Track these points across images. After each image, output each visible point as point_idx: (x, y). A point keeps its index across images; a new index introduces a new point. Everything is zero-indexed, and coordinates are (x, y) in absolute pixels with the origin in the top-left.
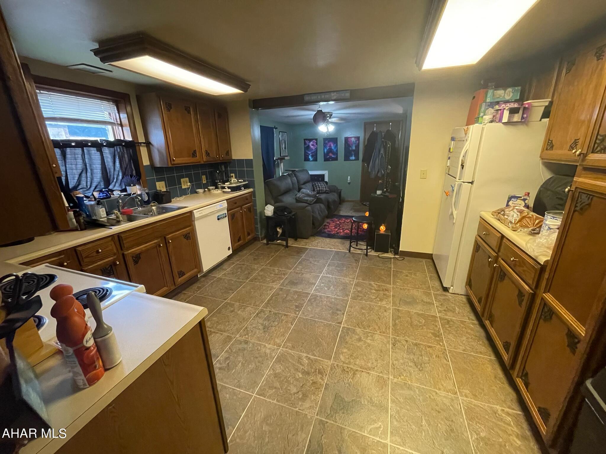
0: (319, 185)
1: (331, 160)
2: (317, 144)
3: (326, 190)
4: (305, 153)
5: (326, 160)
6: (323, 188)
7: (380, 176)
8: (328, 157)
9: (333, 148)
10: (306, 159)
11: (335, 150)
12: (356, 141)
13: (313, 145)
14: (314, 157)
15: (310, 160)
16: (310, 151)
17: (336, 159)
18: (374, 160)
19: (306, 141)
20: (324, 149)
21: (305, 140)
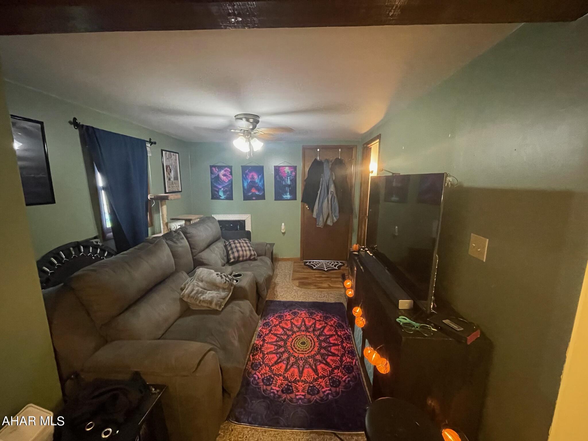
0: (238, 245)
1: (254, 198)
2: (231, 174)
3: (251, 255)
4: (213, 186)
5: (246, 198)
6: (246, 251)
7: (331, 224)
8: (250, 194)
9: (257, 180)
10: (215, 196)
11: (260, 184)
12: (292, 172)
13: (224, 175)
14: (228, 193)
15: (221, 198)
16: (220, 185)
17: (263, 197)
18: (321, 200)
19: (214, 169)
20: (243, 182)
21: (211, 167)
